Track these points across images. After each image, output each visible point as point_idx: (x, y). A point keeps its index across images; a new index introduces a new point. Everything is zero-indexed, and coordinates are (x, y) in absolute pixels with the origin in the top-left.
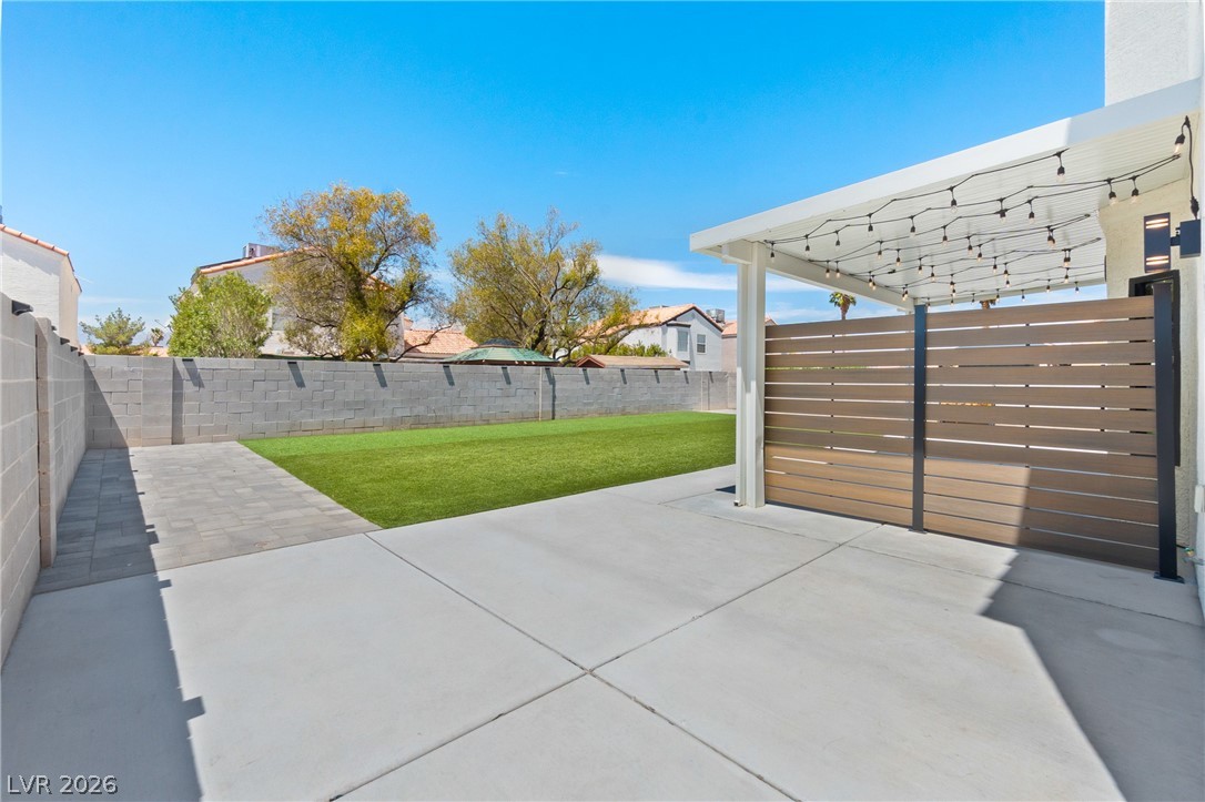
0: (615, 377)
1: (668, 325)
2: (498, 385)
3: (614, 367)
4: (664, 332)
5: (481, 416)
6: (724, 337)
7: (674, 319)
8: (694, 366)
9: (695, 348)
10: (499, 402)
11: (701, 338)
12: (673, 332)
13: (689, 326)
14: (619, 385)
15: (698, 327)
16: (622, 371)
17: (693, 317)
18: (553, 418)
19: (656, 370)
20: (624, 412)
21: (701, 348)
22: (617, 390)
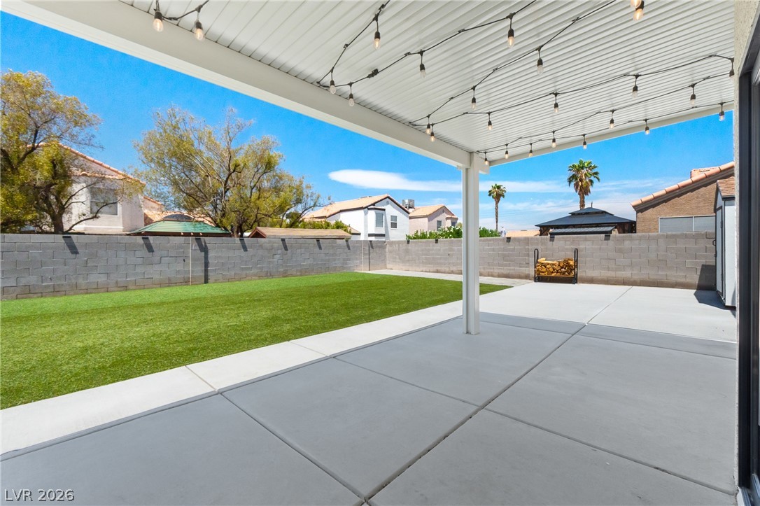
0: (275, 245)
1: (369, 209)
2: (138, 254)
3: (275, 237)
4: (366, 214)
5: (117, 282)
6: (410, 218)
7: (374, 204)
8: (388, 237)
9: (389, 225)
10: (140, 270)
11: (394, 218)
12: (372, 214)
13: (384, 210)
14: (279, 252)
15: (390, 210)
16: (283, 240)
17: (388, 203)
18: (206, 282)
19: (318, 240)
20: (285, 275)
21: (394, 225)
22: (277, 256)
